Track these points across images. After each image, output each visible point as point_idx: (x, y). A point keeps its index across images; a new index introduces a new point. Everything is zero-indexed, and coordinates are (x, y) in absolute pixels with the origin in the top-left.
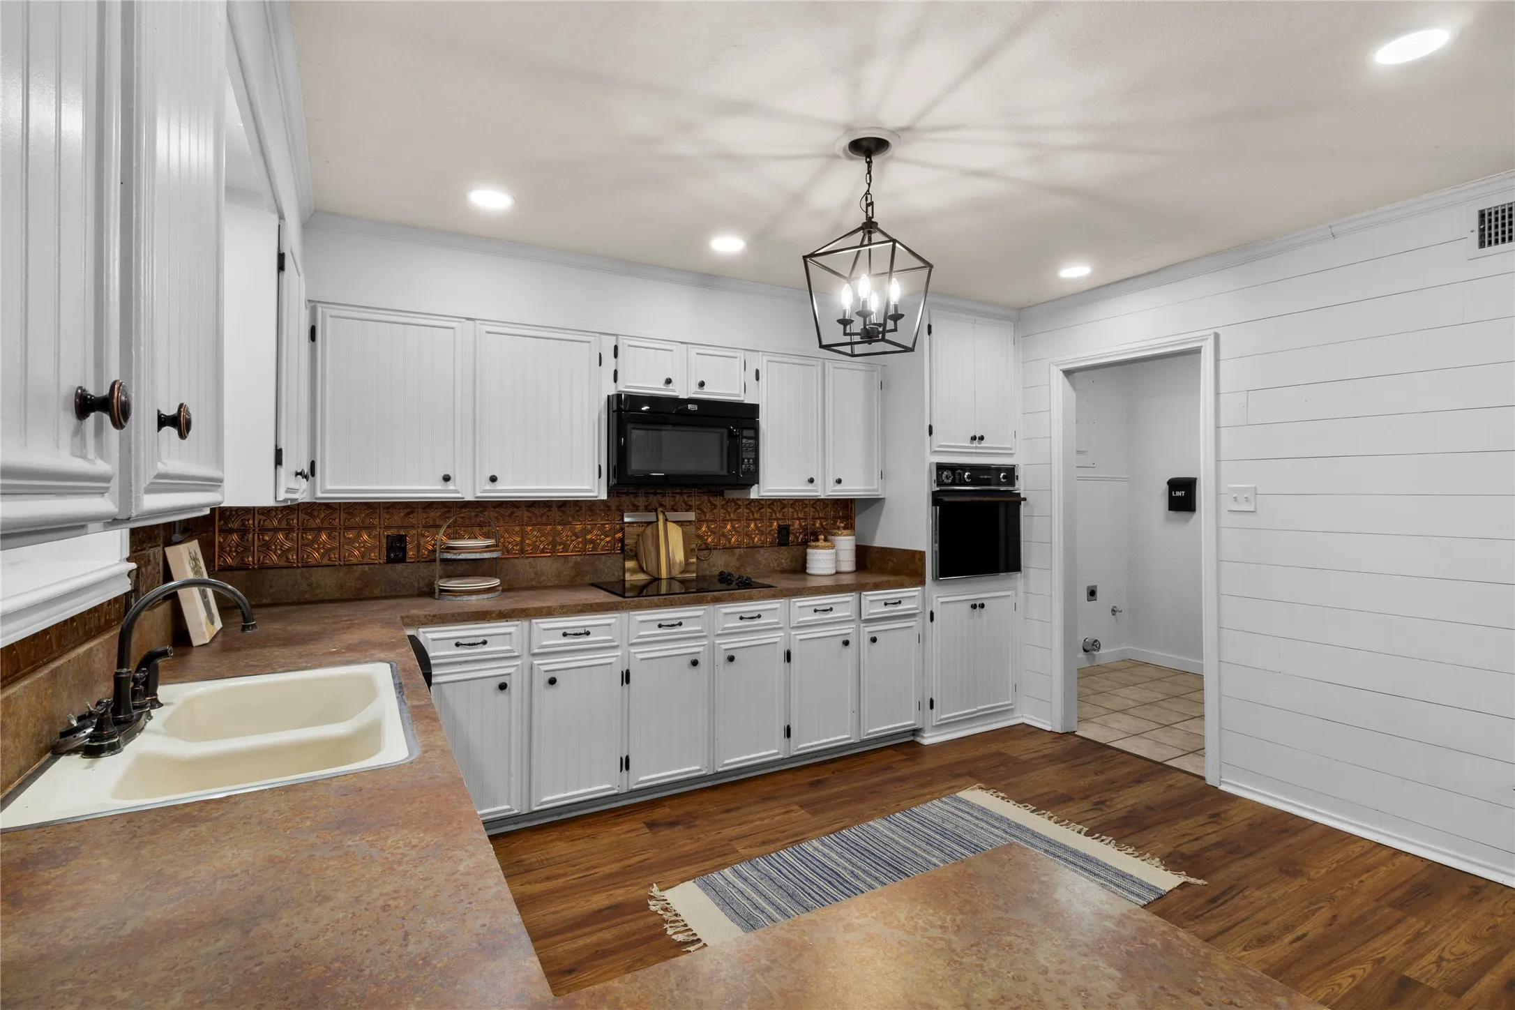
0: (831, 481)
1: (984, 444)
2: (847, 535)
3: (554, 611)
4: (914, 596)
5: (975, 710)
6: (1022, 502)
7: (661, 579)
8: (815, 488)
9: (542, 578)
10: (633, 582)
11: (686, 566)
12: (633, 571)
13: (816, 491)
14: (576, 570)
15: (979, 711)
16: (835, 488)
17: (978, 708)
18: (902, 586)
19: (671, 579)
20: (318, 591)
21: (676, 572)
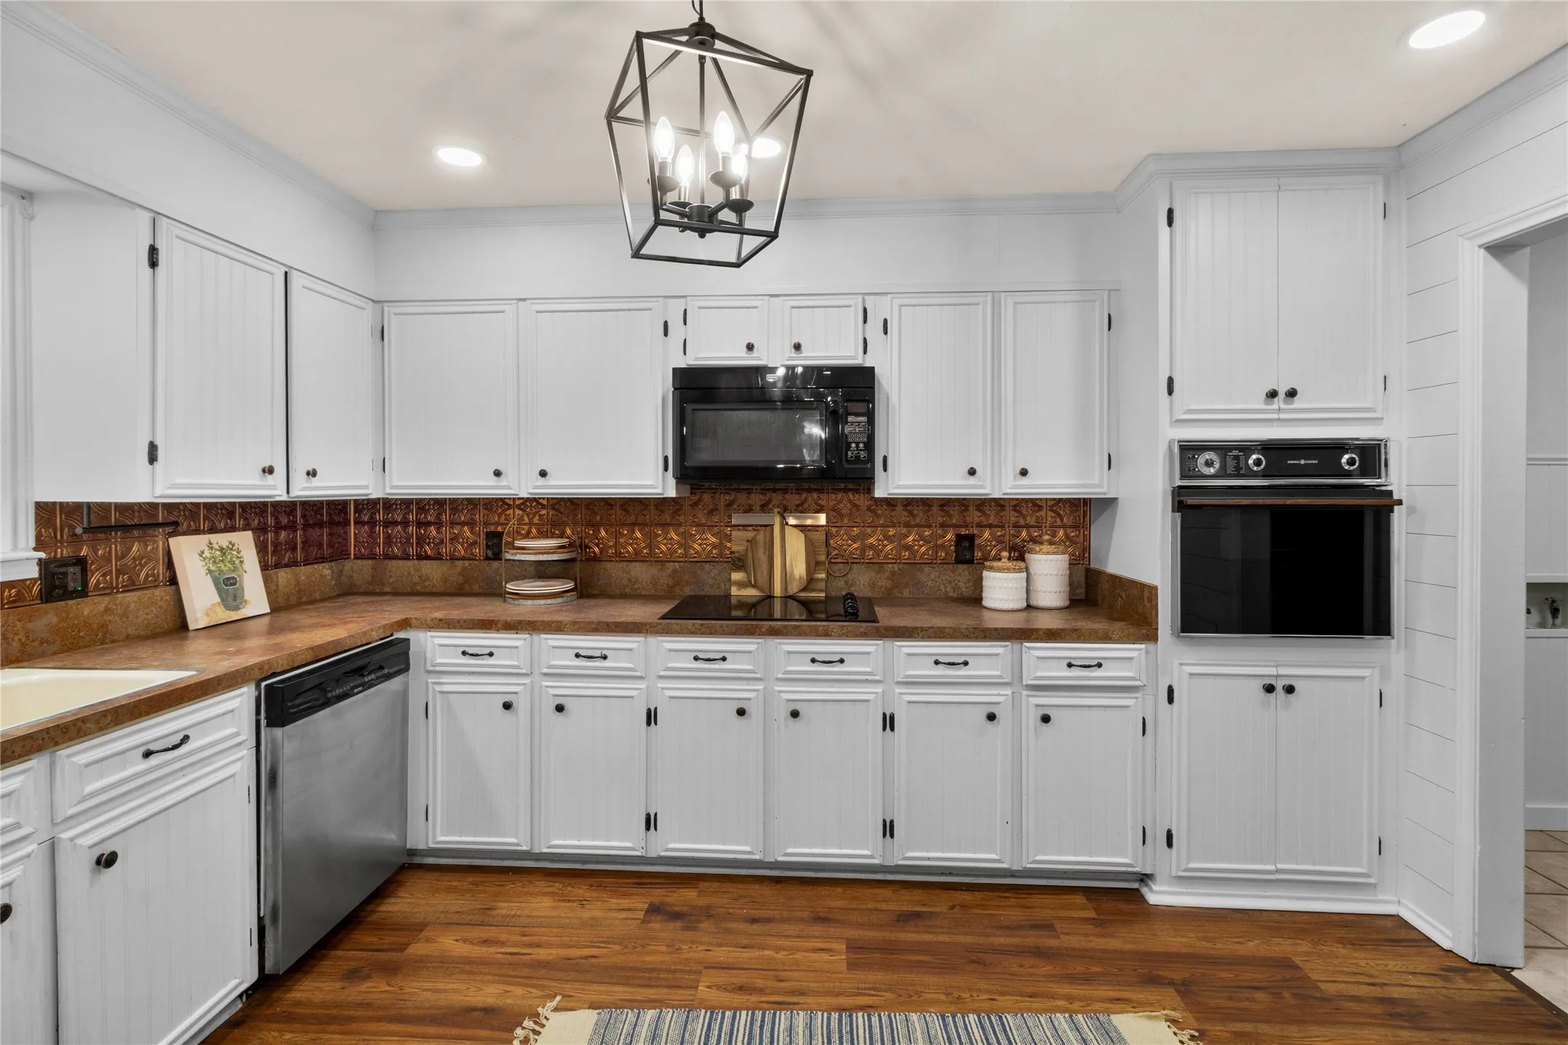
0: (1010, 471)
1: (1297, 403)
2: (1048, 553)
3: (565, 628)
4: (1131, 659)
5: (1273, 868)
6: (1396, 508)
7: (774, 597)
8: (981, 483)
9: (636, 586)
10: (740, 598)
11: (810, 583)
12: (741, 585)
13: (982, 487)
14: (674, 578)
15: (1278, 871)
16: (1017, 483)
17: (1280, 866)
18: (1106, 638)
19: (787, 598)
20: (427, 584)
21: (793, 589)
